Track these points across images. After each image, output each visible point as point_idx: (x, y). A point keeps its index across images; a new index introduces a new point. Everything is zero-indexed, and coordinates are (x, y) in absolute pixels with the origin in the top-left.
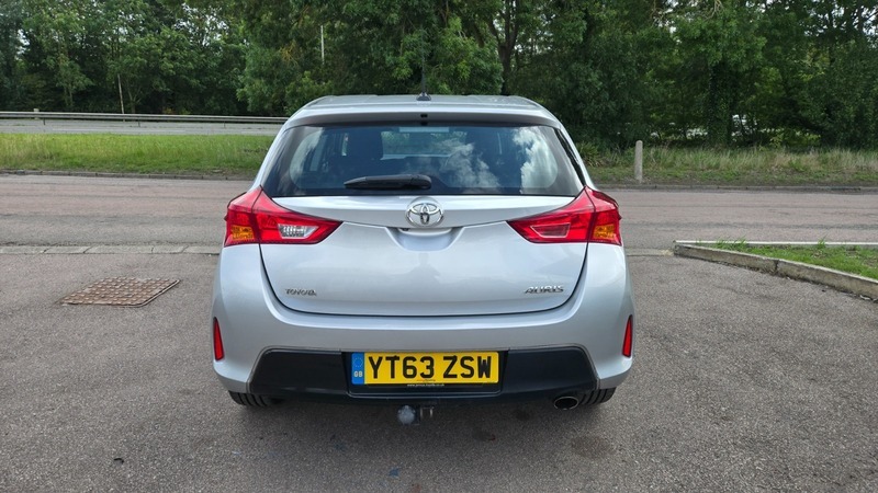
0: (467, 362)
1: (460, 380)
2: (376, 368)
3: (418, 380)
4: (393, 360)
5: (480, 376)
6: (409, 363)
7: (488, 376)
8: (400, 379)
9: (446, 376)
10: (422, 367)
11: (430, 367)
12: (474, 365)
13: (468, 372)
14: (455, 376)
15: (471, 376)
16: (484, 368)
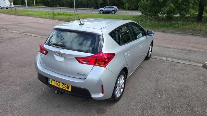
0: (65, 85)
1: (64, 88)
2: (52, 81)
3: (57, 86)
4: (54, 81)
5: (68, 89)
6: (57, 82)
7: (69, 89)
8: (55, 85)
9: (62, 87)
10: (58, 84)
11: (60, 84)
12: (67, 86)
13: (66, 87)
14: (63, 87)
15: (66, 88)
16: (68, 88)
